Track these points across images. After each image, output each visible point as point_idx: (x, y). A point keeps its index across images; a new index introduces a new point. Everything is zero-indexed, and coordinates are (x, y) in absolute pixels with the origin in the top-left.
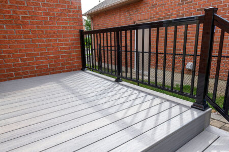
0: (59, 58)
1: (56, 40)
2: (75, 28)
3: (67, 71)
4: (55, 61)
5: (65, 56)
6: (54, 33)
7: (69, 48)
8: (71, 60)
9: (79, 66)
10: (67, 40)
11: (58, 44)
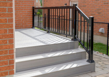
0: (21, 21)
1: (20, 12)
2: (30, 6)
3: (24, 28)
4: (19, 22)
5: (24, 20)
6: (20, 8)
7: (26, 16)
8: (26, 22)
9: (31, 26)
10: (25, 12)
11: (21, 14)
